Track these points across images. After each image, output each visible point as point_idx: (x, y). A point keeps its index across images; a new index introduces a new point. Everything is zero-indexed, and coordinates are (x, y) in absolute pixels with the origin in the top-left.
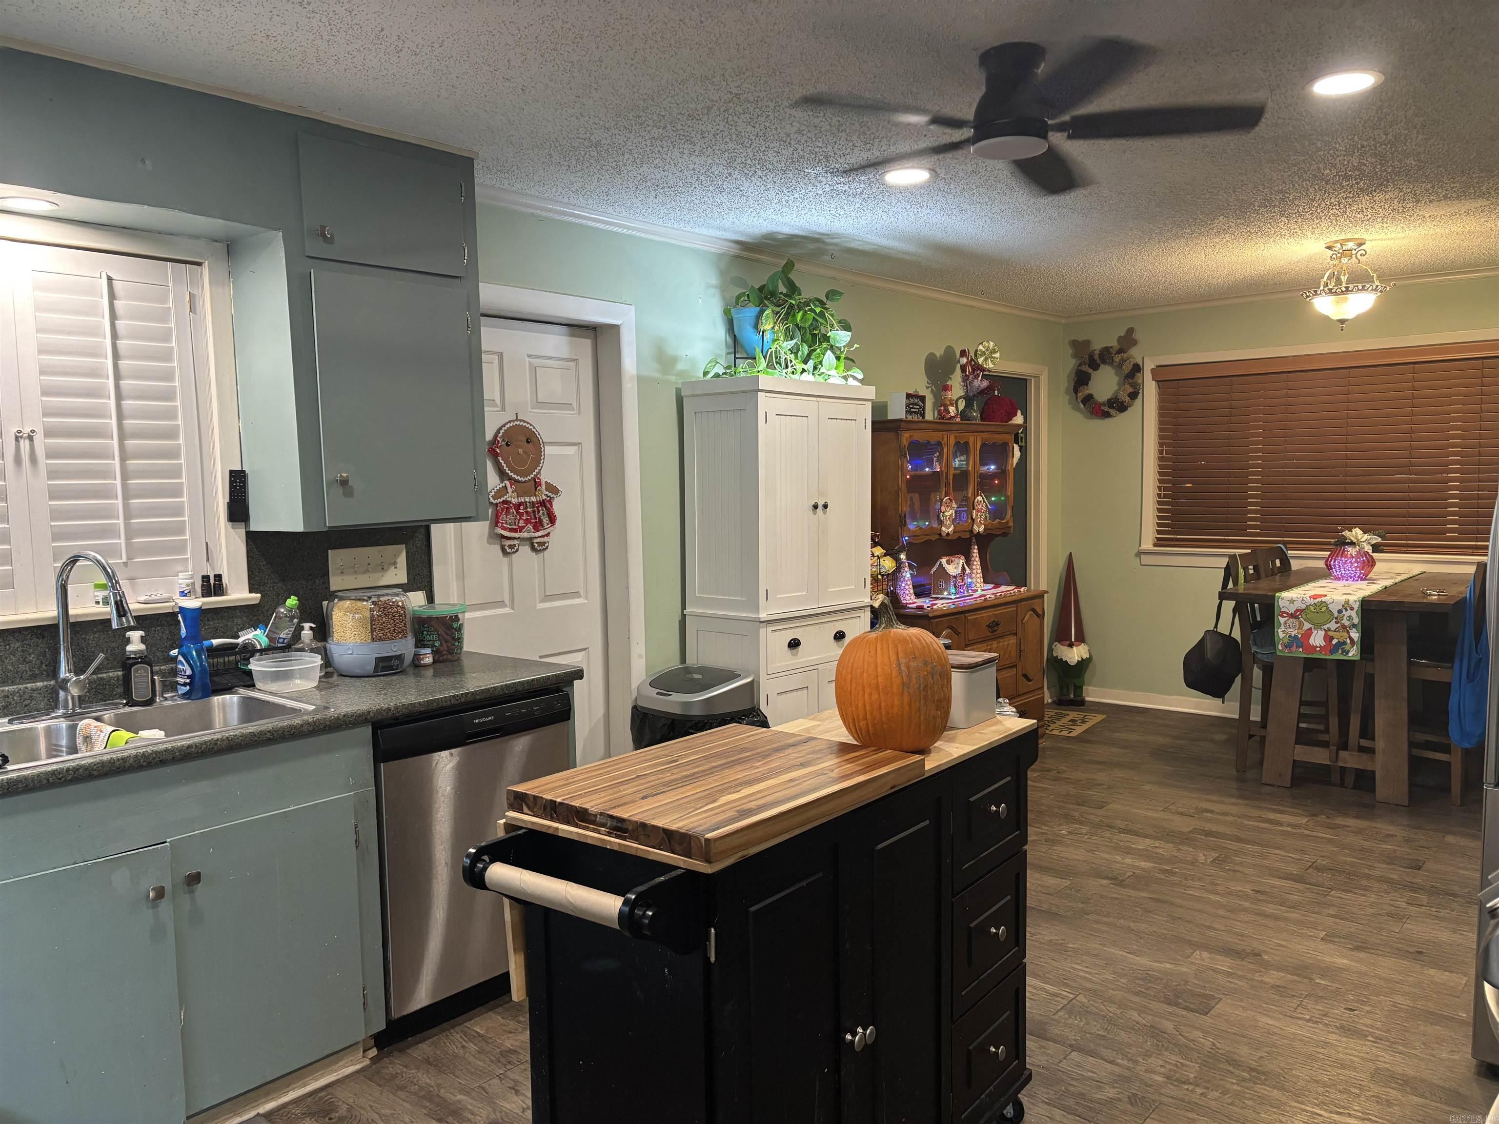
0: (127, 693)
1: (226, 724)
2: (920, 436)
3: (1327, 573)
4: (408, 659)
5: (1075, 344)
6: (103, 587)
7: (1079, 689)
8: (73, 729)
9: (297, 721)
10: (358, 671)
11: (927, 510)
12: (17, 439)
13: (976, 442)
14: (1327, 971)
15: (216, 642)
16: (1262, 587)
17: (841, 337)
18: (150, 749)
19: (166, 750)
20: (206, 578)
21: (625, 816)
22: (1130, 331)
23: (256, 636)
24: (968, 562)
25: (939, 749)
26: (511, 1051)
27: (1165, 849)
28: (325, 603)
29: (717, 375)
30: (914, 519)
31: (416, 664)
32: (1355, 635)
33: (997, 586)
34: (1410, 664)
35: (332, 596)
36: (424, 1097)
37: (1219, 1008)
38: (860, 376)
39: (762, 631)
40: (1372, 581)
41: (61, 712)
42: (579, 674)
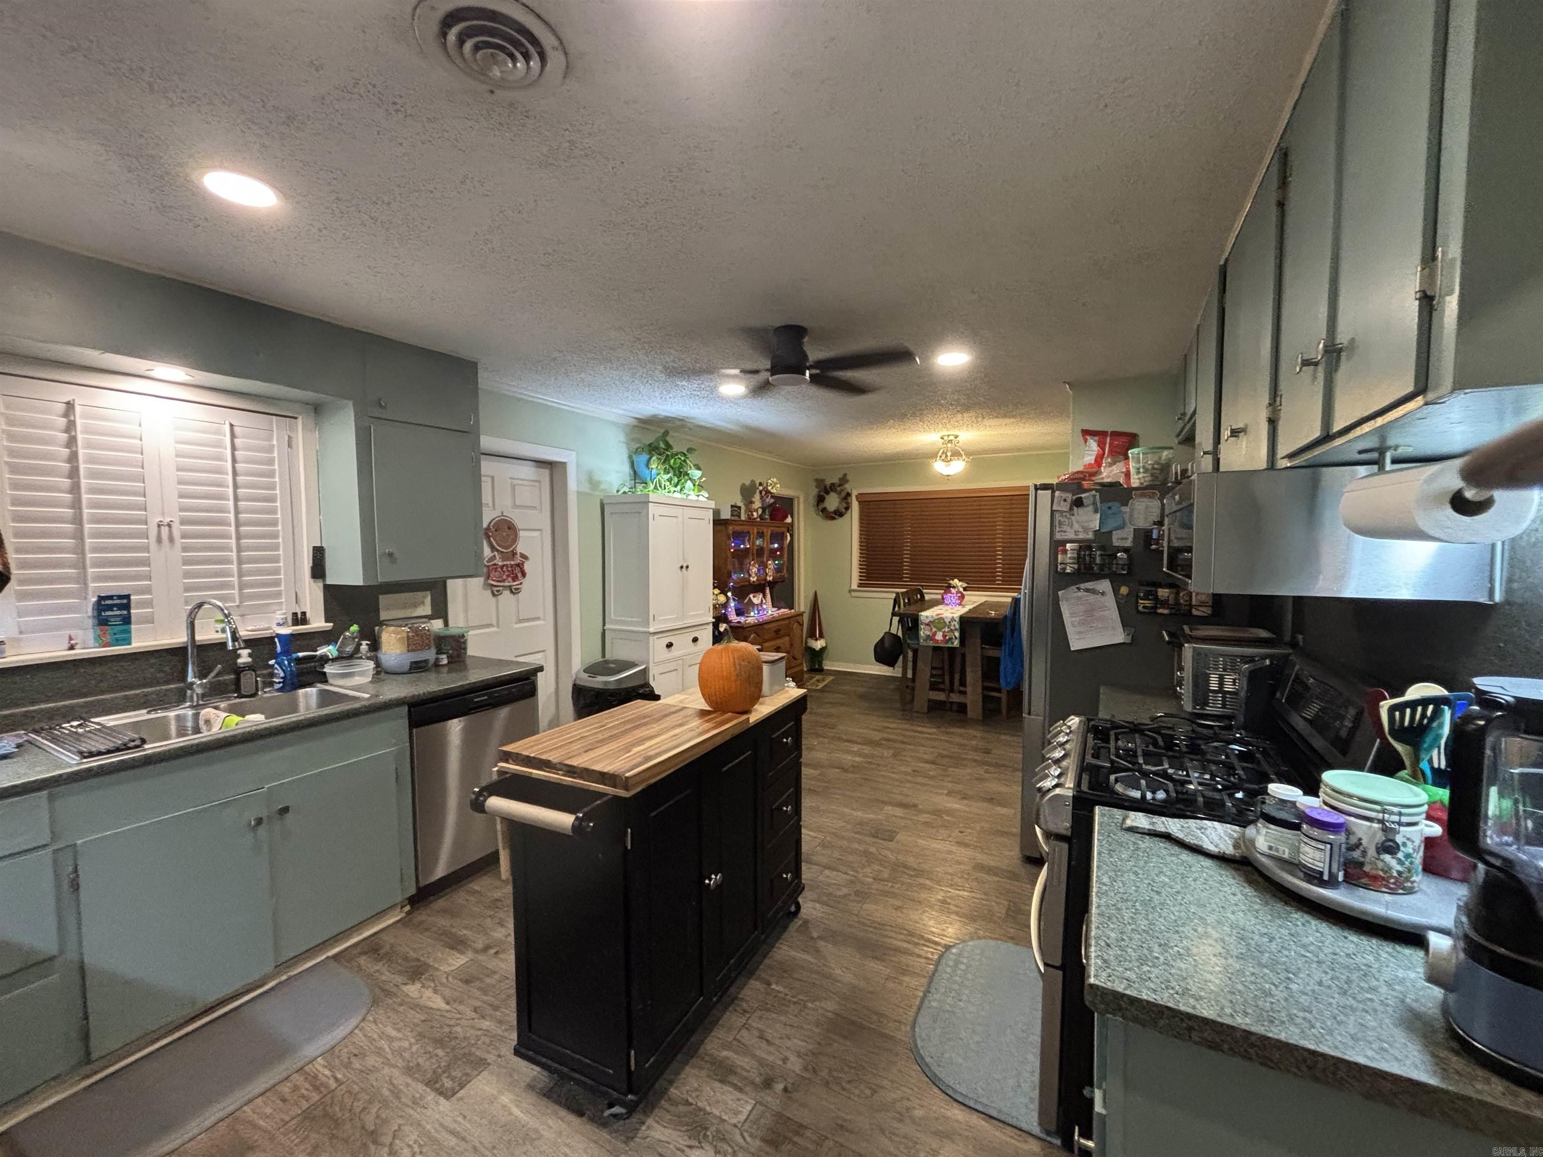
0: (238, 689)
1: (308, 708)
2: (738, 528)
3: (941, 602)
4: (432, 661)
5: (817, 480)
6: (222, 621)
7: (820, 664)
8: (196, 716)
9: (357, 705)
10: (398, 670)
11: (742, 568)
12: (159, 526)
13: (768, 532)
14: (949, 812)
15: (301, 654)
16: (911, 610)
17: (696, 474)
18: (254, 728)
19: (266, 729)
20: (295, 614)
21: (575, 764)
22: (845, 475)
23: (329, 650)
24: (764, 596)
25: (756, 710)
26: (497, 900)
27: (867, 750)
28: (377, 628)
29: (625, 493)
30: (735, 572)
31: (437, 665)
32: (957, 634)
33: (779, 609)
34: (982, 648)
35: (381, 624)
36: (441, 934)
37: (898, 837)
38: (707, 495)
39: (651, 638)
40: (964, 606)
41: (188, 704)
42: (541, 669)
